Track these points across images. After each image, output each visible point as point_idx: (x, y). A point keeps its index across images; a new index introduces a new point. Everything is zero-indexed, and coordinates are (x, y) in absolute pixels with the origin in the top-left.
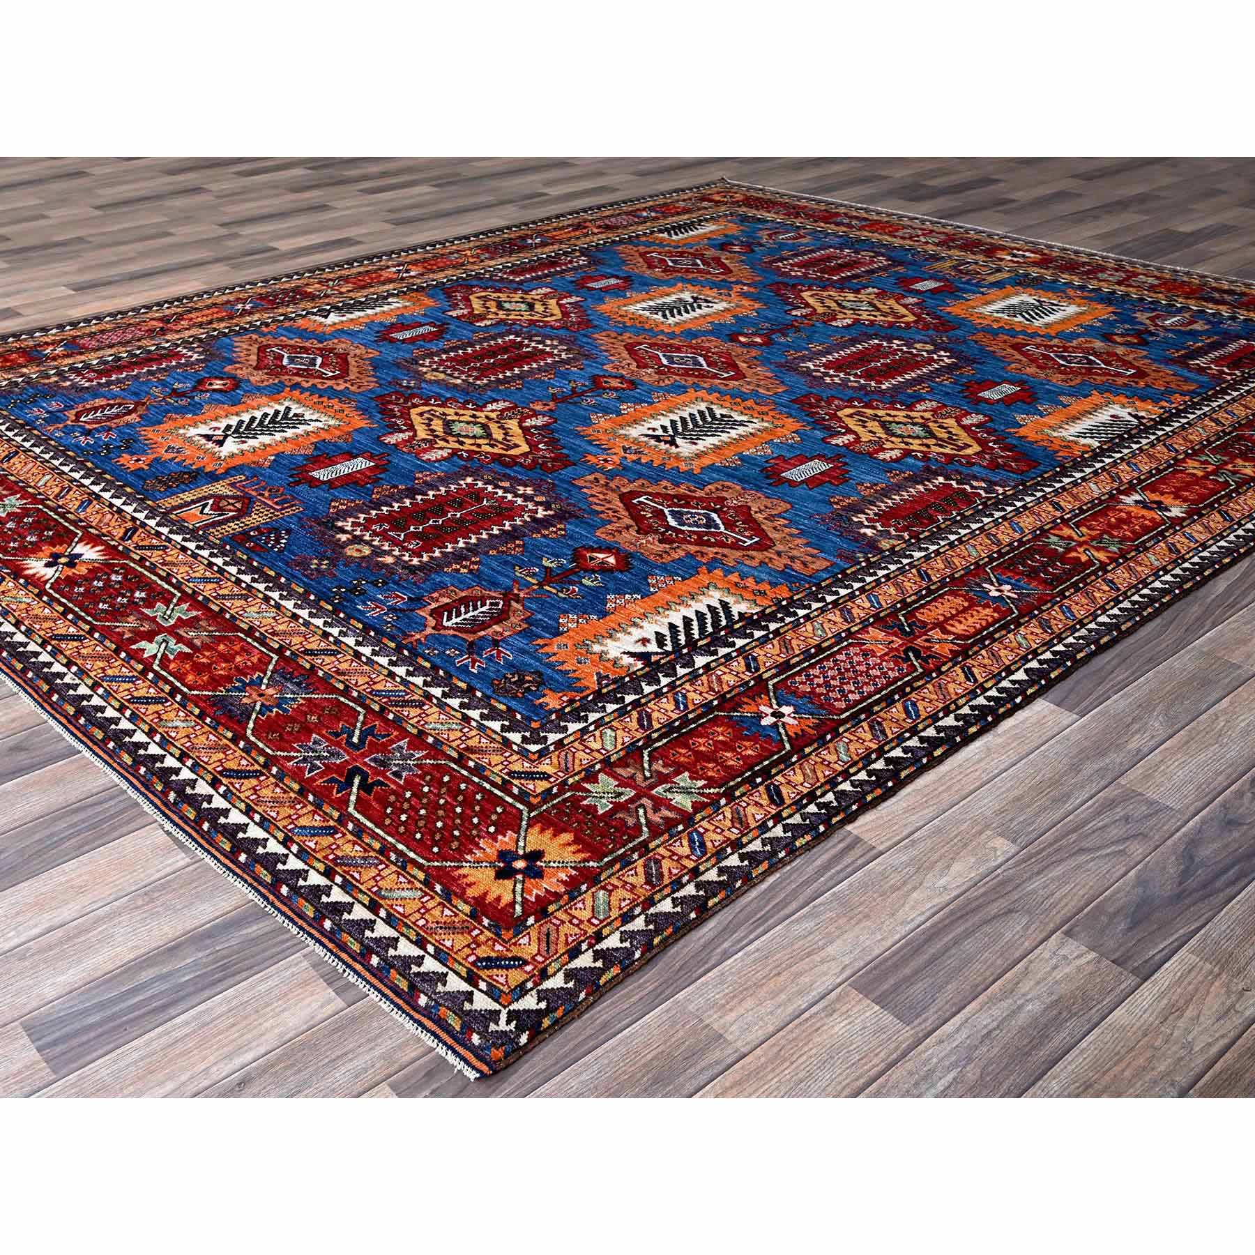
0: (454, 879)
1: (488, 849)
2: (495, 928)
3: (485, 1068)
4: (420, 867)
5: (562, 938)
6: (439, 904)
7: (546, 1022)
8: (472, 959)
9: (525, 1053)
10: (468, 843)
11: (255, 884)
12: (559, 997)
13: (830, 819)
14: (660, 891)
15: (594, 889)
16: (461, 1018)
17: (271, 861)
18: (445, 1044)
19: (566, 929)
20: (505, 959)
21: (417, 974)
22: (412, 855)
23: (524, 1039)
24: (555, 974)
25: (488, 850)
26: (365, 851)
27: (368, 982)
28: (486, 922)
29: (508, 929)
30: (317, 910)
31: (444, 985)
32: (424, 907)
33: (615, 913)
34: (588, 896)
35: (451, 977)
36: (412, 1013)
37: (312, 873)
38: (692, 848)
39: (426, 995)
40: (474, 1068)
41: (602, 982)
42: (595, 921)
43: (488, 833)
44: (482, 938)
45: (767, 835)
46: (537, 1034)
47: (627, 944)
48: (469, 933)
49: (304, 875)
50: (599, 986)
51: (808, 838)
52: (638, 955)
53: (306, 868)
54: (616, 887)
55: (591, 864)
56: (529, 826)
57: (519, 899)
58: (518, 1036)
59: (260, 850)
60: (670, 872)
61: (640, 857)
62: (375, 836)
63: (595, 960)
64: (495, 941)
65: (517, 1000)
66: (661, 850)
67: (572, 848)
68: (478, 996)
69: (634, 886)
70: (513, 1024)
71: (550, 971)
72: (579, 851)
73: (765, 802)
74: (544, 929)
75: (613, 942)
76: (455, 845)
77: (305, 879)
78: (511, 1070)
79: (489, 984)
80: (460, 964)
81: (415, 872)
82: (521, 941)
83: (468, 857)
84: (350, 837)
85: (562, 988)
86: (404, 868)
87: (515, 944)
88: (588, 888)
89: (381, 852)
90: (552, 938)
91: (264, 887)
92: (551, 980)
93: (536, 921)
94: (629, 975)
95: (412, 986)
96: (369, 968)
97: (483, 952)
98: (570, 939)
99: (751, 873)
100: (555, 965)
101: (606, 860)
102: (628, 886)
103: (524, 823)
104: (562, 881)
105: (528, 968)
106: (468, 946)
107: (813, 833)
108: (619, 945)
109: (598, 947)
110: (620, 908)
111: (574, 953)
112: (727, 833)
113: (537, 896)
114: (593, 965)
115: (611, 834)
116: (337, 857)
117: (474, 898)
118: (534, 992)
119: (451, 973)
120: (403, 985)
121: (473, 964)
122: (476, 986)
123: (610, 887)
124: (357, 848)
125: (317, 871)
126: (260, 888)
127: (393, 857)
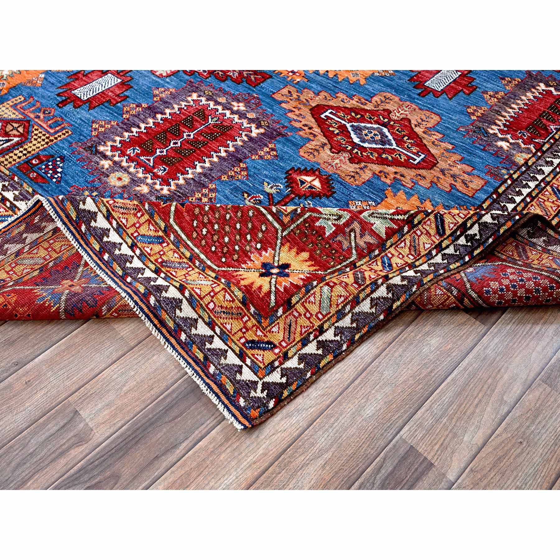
0: (233, 276)
1: (257, 260)
2: (258, 316)
3: (247, 424)
4: (213, 270)
5: (299, 329)
6: (223, 289)
7: (286, 393)
8: (243, 340)
9: (272, 415)
10: (245, 256)
11: (112, 276)
12: (294, 374)
13: (472, 252)
14: (363, 290)
15: (321, 285)
16: (234, 385)
17: (123, 260)
18: (223, 403)
19: (303, 321)
20: (263, 343)
21: (209, 350)
22: (209, 263)
23: (271, 404)
24: (292, 357)
25: (256, 262)
26: (181, 257)
27: (180, 354)
28: (252, 309)
29: (266, 319)
30: (146, 288)
31: (225, 358)
32: (213, 291)
33: (333, 310)
34: (317, 290)
35: (230, 354)
36: (205, 378)
37: (147, 270)
38: (384, 267)
39: (214, 365)
40: (240, 422)
41: (321, 365)
42: (320, 316)
43: (256, 249)
44: (249, 324)
45: (432, 261)
46: (280, 403)
47: (338, 338)
48: (241, 319)
49: (142, 271)
50: (319, 369)
51: (458, 264)
52: (345, 347)
53: (144, 267)
54: (335, 284)
55: (320, 272)
56: (282, 244)
57: (273, 289)
58: (268, 402)
59: (117, 252)
60: (370, 277)
61: (351, 270)
62: (187, 247)
63: (318, 349)
64: (258, 328)
65: (268, 374)
66: (364, 267)
67: (309, 263)
68: (245, 370)
69: (347, 284)
70: (265, 392)
71: (290, 354)
72: (312, 265)
73: (433, 232)
74: (288, 321)
75: (329, 335)
76: (236, 257)
77: (142, 274)
78: (263, 425)
79: (252, 361)
80: (236, 344)
81: (210, 273)
82: (274, 329)
83: (243, 266)
84: (171, 246)
85: (296, 368)
86: (204, 271)
87: (270, 331)
88: (318, 284)
89: (190, 259)
90: (293, 329)
91: (117, 278)
92: (290, 361)
93: (284, 313)
94: (339, 361)
95: (206, 358)
96: (179, 342)
97: (250, 336)
98: (303, 330)
99: (423, 281)
100: (293, 350)
101: (329, 271)
102: (343, 284)
103: (279, 241)
104: (301, 279)
105: (277, 351)
106: (241, 330)
107: (461, 261)
108: (333, 338)
109: (320, 338)
110: (338, 305)
111: (305, 342)
112: (406, 259)
113: (285, 288)
114: (316, 352)
115: (333, 254)
116: (163, 261)
117: (245, 286)
118: (279, 369)
119: (229, 350)
120: (200, 356)
121: (244, 344)
122: (244, 361)
123: (332, 284)
124: (176, 255)
125: (151, 270)
126: (115, 278)
127: (197, 263)
